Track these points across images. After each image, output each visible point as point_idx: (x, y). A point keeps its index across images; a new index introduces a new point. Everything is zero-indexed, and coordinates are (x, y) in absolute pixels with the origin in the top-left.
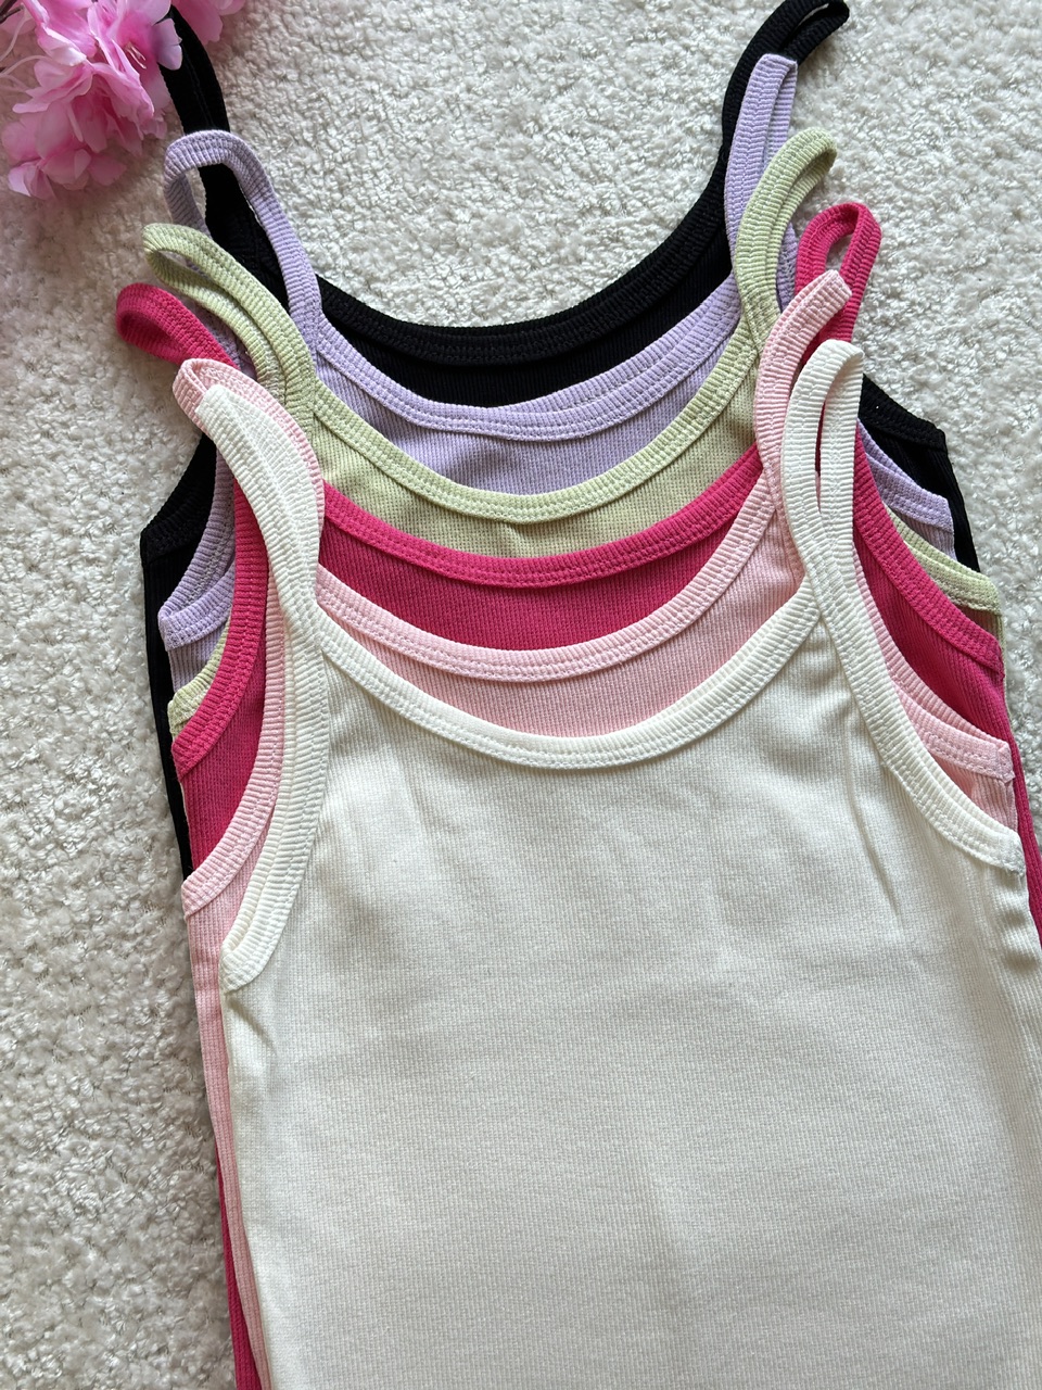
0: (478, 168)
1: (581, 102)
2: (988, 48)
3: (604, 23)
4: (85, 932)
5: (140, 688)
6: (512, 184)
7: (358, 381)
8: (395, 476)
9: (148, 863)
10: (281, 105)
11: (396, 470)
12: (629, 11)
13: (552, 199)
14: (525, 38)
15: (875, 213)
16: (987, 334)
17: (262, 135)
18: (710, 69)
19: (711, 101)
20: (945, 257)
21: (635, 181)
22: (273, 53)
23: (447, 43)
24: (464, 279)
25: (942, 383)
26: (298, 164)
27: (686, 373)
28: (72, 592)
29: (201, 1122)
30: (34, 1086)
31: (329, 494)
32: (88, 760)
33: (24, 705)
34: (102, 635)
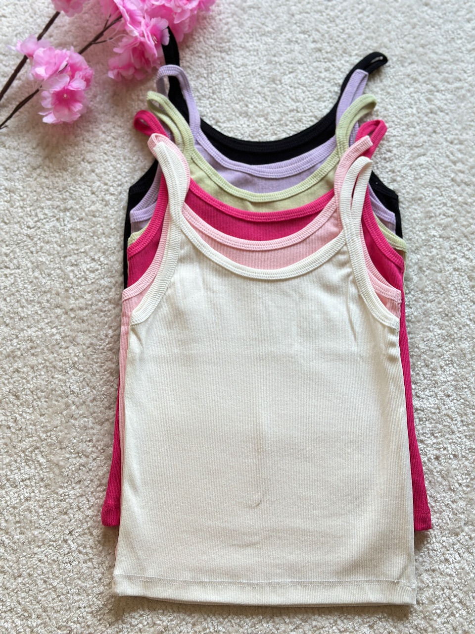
0: (259, 93)
1: (296, 77)
2: (434, 79)
3: (308, 54)
4: (89, 307)
6: (269, 99)
7: (207, 150)
8: (214, 180)
9: (113, 290)
10: (198, 65)
11: (215, 178)
12: (316, 51)
13: (281, 105)
14: (281, 55)
15: (387, 125)
16: (419, 168)
17: (190, 72)
18: (340, 73)
19: (339, 83)
20: (408, 142)
21: (309, 104)
22: (199, 49)
23: (255, 53)
24: (248, 126)
25: (401, 181)
27: (315, 163)
28: (104, 203)
29: (116, 374)
31: (192, 182)
32: (100, 254)
33: (83, 235)
34: (111, 217)
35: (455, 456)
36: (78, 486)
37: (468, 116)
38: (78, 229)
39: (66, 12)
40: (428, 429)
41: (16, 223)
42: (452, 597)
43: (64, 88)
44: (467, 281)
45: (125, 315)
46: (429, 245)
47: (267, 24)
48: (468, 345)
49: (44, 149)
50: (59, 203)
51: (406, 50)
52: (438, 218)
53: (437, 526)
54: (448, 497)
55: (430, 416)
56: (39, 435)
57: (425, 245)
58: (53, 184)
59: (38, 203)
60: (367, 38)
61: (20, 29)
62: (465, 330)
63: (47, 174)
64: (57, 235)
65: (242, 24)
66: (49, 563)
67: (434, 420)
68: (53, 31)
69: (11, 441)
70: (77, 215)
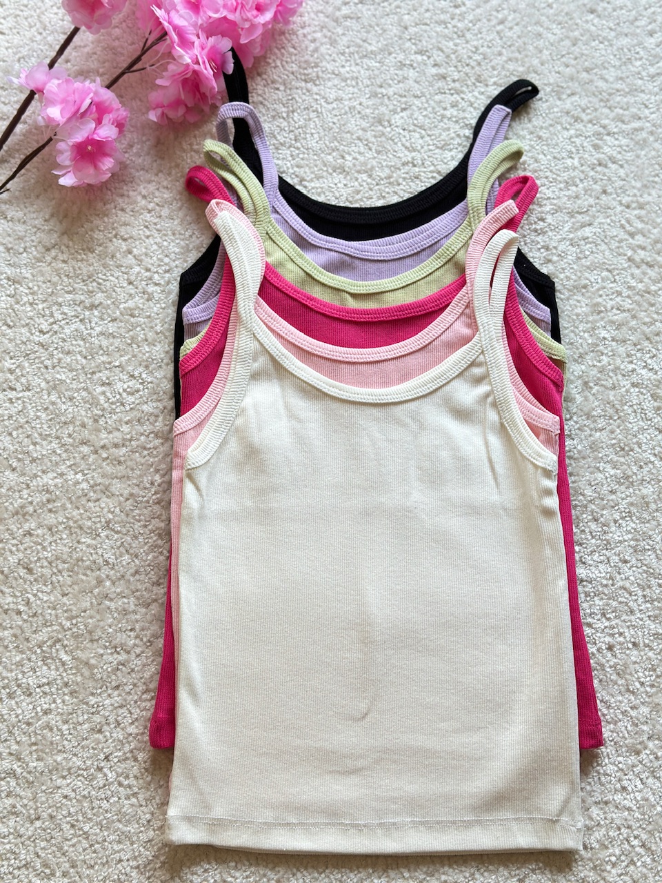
0: (359, 139)
1: (411, 117)
2: (603, 117)
3: (427, 83)
4: (128, 443)
5: (169, 342)
6: (373, 147)
7: (289, 221)
8: (299, 264)
9: (160, 419)
10: (275, 100)
11: (299, 261)
12: (439, 79)
13: (391, 156)
14: (390, 86)
15: (538, 182)
16: (582, 242)
17: (264, 111)
18: (472, 110)
20: (568, 206)
21: (430, 154)
22: (275, 77)
23: (354, 83)
24: (345, 185)
25: (558, 261)
26: (278, 126)
27: (439, 238)
28: (146, 296)
29: (167, 536)
31: (268, 266)
32: (141, 369)
33: (117, 342)
34: (156, 317)
35: (634, 644)
36: (116, 693)
37: (651, 170)
38: (110, 334)
39: (89, 27)
40: (598, 608)
41: (23, 326)
42: (632, 839)
43: (88, 137)
44: (650, 401)
45: (177, 455)
46: (597, 351)
47: (370, 42)
48: (652, 490)
49: (61, 222)
50: (82, 298)
51: (563, 76)
52: (609, 314)
53: (611, 741)
54: (626, 701)
55: (601, 589)
56: (61, 624)
57: (593, 351)
58: (75, 270)
59: (54, 298)
60: (510, 60)
61: (24, 52)
62: (648, 469)
63: (65, 257)
64: (81, 343)
65: (335, 41)
66: (77, 800)
67: (606, 595)
68: (71, 54)
69: (23, 632)
70: (108, 313)
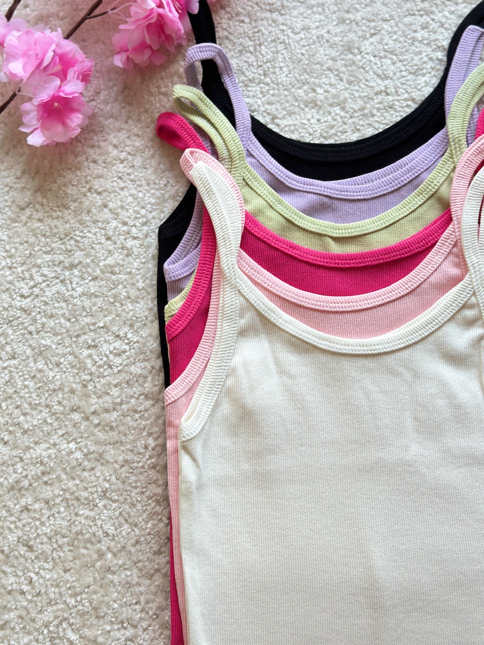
0: (329, 69)
1: (381, 42)
3: (395, 5)
4: (118, 407)
5: (152, 298)
6: (345, 78)
7: (265, 165)
8: (278, 210)
9: (149, 379)
10: (240, 34)
11: (279, 208)
13: (363, 86)
14: (357, 10)
17: (230, 46)
18: (443, 31)
19: (443, 46)
21: (403, 80)
22: (239, 9)
23: (320, 10)
24: (318, 120)
26: (246, 62)
27: (419, 172)
28: (125, 252)
29: (165, 500)
30: (90, 476)
31: (248, 216)
32: (126, 329)
33: (99, 301)
34: (137, 272)
38: (92, 294)
41: (4, 292)
43: (54, 95)
45: (171, 424)
49: (33, 178)
50: (61, 258)
56: (65, 601)
58: (51, 229)
59: (33, 260)
63: (40, 215)
64: (64, 305)
69: (28, 613)
70: (88, 273)
